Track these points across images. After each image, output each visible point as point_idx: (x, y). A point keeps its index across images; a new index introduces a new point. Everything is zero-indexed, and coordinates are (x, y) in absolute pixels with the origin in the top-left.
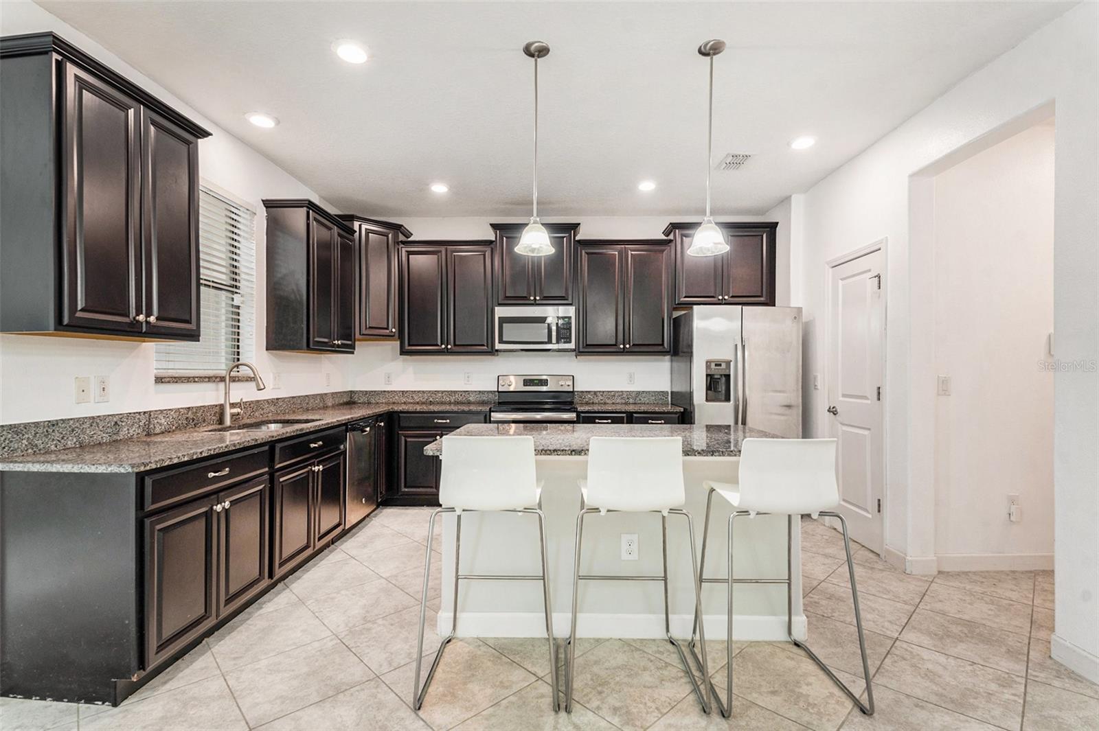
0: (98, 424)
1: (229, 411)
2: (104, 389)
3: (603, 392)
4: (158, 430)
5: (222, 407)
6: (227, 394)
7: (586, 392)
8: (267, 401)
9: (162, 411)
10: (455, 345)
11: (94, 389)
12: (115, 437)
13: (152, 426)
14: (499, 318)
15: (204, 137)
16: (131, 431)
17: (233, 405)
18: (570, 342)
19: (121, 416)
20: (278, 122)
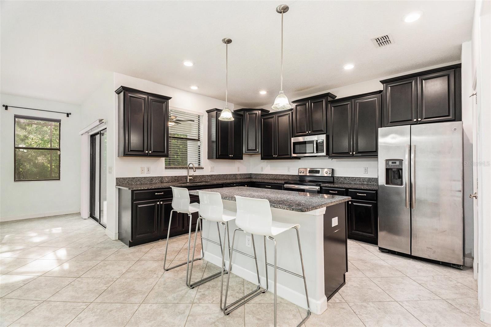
0: (146, 179)
1: (189, 178)
2: (148, 170)
3: (349, 177)
4: (165, 182)
5: (187, 176)
6: (188, 172)
7: (340, 177)
8: (207, 175)
9: (166, 177)
10: (279, 155)
11: (146, 170)
12: (151, 182)
13: (163, 180)
14: (293, 143)
15: (170, 99)
16: (156, 181)
17: (190, 176)
18: (324, 152)
19: (153, 177)
20: (198, 87)
